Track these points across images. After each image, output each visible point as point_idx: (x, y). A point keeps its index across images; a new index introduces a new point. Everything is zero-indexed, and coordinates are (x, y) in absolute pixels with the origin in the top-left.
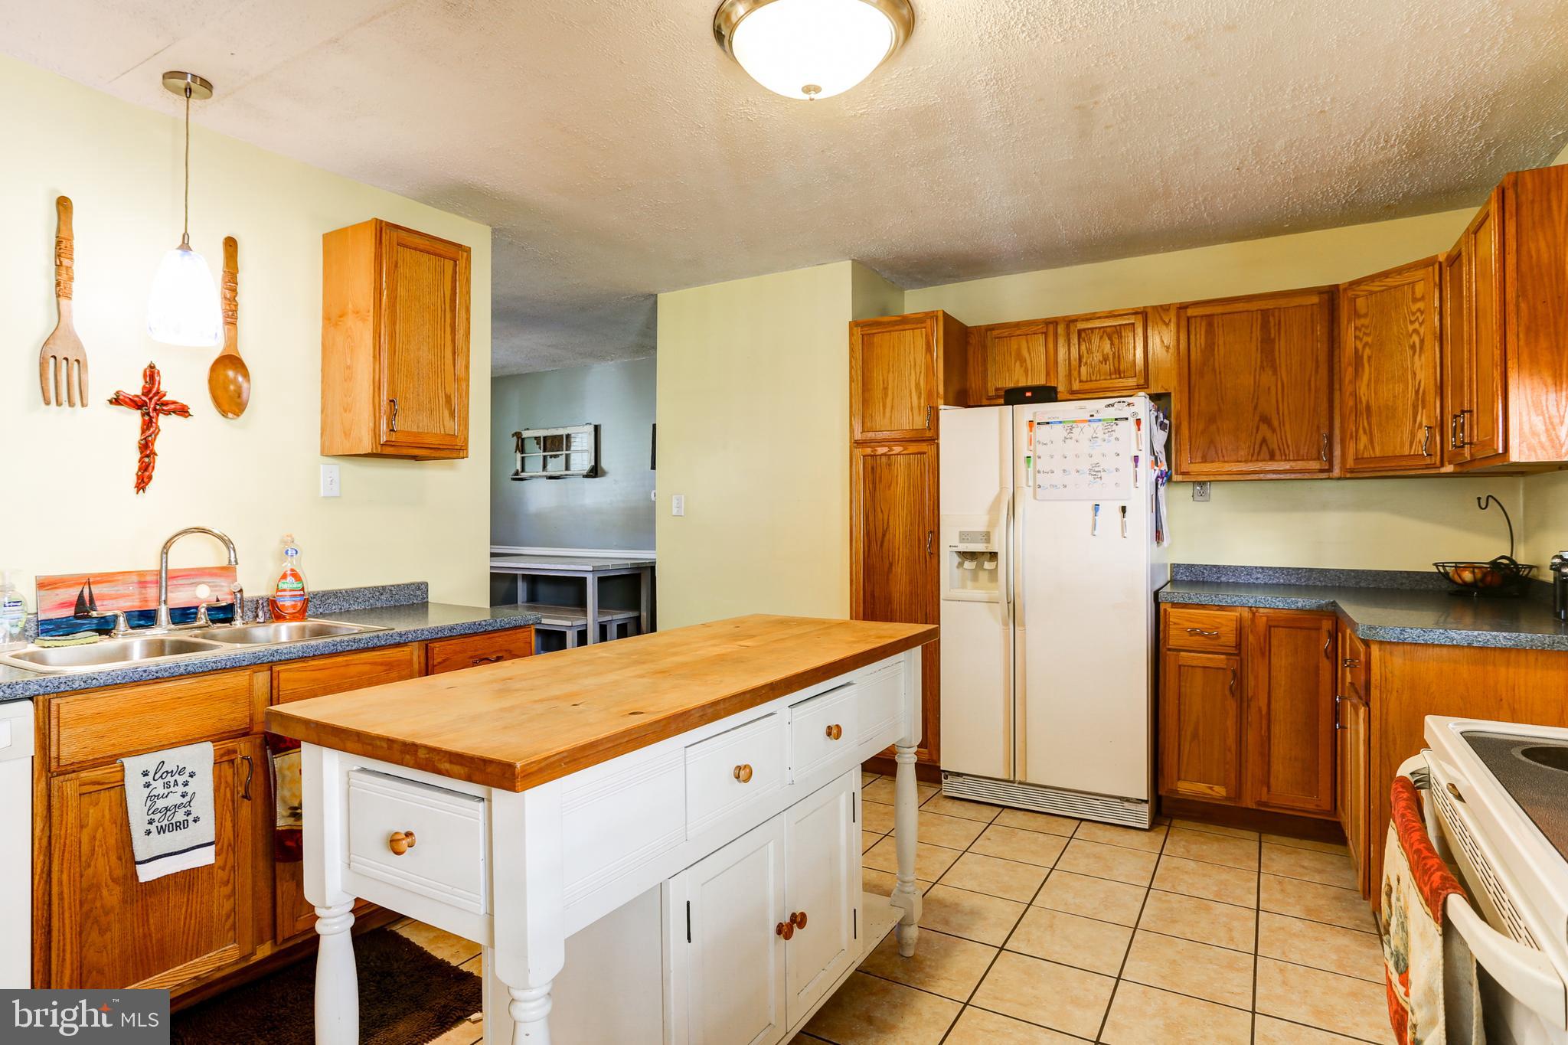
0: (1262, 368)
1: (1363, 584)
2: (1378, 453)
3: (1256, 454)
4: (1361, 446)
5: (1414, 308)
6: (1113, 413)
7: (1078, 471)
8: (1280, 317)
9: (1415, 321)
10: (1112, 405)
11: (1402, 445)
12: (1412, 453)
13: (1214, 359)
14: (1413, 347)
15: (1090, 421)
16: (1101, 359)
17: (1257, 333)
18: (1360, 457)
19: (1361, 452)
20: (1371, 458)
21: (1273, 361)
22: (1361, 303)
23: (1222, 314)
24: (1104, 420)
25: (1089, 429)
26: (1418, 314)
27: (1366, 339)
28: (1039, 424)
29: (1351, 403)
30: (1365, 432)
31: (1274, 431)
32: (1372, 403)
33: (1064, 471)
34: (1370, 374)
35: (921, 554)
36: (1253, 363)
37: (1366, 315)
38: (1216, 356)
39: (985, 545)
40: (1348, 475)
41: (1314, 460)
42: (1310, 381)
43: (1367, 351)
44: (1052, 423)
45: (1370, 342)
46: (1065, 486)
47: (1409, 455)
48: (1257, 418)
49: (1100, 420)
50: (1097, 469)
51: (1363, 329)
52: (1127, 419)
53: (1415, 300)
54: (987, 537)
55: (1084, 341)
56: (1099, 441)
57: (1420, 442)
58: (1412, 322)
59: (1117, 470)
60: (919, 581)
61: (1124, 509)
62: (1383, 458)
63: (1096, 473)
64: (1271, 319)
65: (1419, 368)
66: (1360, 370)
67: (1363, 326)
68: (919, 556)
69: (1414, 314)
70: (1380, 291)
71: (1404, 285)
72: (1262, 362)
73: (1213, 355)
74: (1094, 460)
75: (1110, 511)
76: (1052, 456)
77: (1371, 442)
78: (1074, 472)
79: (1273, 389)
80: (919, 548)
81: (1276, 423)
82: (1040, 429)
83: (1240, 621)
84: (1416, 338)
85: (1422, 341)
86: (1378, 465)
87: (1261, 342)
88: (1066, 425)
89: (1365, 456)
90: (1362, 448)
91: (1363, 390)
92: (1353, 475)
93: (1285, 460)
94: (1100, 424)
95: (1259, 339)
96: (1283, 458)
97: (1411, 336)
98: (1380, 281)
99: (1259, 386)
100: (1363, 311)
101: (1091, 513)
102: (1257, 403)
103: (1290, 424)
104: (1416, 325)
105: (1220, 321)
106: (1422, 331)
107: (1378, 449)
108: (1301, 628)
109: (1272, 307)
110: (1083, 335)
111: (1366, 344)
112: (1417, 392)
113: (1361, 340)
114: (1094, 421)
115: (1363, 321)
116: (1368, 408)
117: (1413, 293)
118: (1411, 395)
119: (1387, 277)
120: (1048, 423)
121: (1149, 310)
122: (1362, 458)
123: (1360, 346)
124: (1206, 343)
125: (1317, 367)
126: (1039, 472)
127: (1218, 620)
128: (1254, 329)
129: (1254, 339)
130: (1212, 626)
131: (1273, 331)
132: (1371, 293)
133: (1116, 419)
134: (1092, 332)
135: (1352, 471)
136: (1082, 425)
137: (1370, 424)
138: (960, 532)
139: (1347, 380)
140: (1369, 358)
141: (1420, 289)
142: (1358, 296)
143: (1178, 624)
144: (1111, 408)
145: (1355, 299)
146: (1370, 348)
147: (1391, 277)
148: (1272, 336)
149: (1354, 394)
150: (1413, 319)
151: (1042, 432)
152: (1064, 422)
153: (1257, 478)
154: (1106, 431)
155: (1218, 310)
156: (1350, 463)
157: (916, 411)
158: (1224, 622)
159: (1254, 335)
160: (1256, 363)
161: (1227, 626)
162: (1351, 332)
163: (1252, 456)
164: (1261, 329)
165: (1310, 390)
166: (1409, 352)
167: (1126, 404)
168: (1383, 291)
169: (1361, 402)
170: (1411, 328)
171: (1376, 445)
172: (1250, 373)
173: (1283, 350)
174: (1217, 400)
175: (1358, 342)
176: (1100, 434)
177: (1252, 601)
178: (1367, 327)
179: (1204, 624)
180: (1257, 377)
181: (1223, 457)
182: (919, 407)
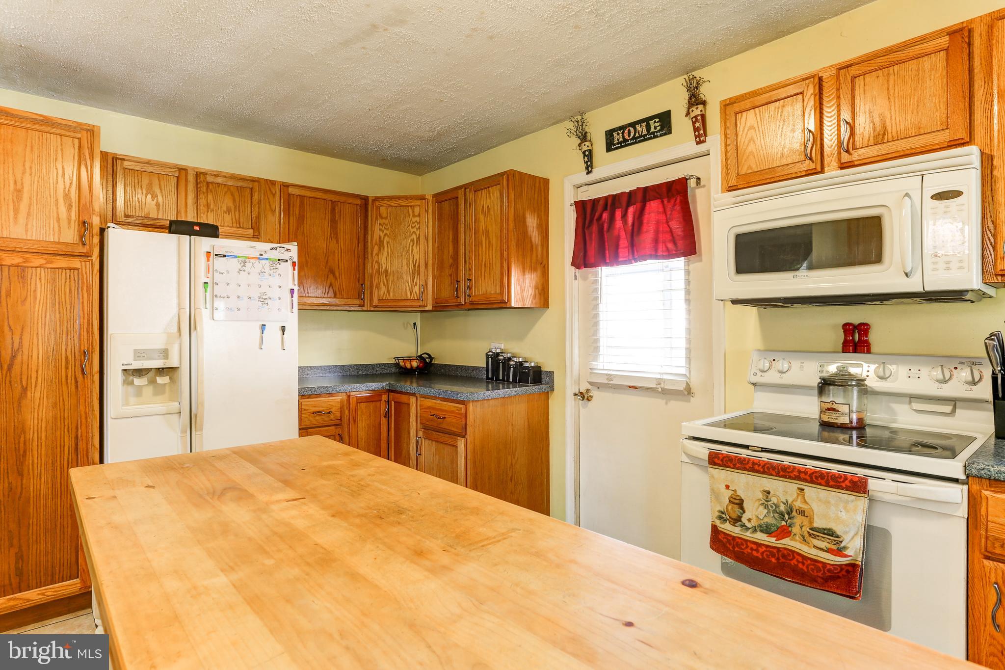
0: (331, 237)
1: (360, 373)
2: (392, 298)
3: (326, 293)
4: (382, 293)
5: (414, 219)
6: (276, 255)
7: (249, 298)
8: (341, 208)
9: (414, 227)
10: (275, 249)
11: (406, 294)
12: (411, 298)
13: (304, 226)
14: (413, 241)
15: (259, 258)
16: (225, 210)
17: (329, 215)
18: (381, 299)
19: (382, 296)
20: (387, 300)
21: (336, 234)
22: (383, 210)
23: (310, 197)
24: (270, 259)
25: (259, 265)
26: (416, 224)
27: (385, 231)
28: (216, 255)
29: (376, 267)
30: (384, 285)
31: (336, 279)
32: (389, 269)
33: (238, 297)
34: (388, 252)
35: (69, 375)
36: (326, 233)
37: (386, 218)
38: (305, 225)
39: (163, 361)
40: (372, 309)
41: (356, 299)
42: (354, 251)
43: (386, 239)
44: (228, 256)
45: (388, 234)
46: (239, 310)
47: (410, 300)
48: (327, 270)
49: (267, 259)
50: (264, 297)
51: (384, 226)
52: (287, 261)
53: (414, 216)
54: (165, 353)
55: (211, 191)
56: (266, 275)
57: (416, 292)
58: (412, 227)
59: (280, 298)
60: (66, 403)
61: (283, 329)
62: (395, 300)
63: (264, 300)
64: (336, 208)
65: (416, 252)
66: (382, 249)
67: (384, 223)
68: (67, 377)
69: (414, 223)
70: (395, 206)
71: (408, 206)
72: (331, 234)
73: (303, 223)
74: (262, 290)
75: (273, 331)
76: (228, 284)
77: (388, 291)
78: (246, 299)
79: (336, 252)
80: (67, 368)
81: (337, 274)
82: (218, 260)
83: (342, 401)
84: (414, 237)
85: (418, 238)
86: (392, 304)
87: (331, 221)
88: (241, 259)
89: (384, 298)
90: (382, 294)
91: (383, 260)
92: (376, 309)
93: (342, 298)
94: (267, 262)
95: (330, 219)
96: (341, 297)
97: (412, 235)
98: (396, 201)
99: (329, 249)
100: (384, 215)
101: (259, 331)
102: (328, 260)
103: (345, 275)
104: (415, 230)
105: (308, 202)
106: (418, 233)
107: (392, 295)
108: (372, 402)
109: (337, 200)
110: (211, 187)
111: (386, 234)
112: (415, 266)
113: (383, 232)
114: (263, 259)
115: (384, 221)
116: (386, 271)
117: (413, 212)
118: (411, 267)
119: (399, 200)
120: (225, 256)
121: (261, 181)
122: (383, 300)
123: (382, 235)
124: (299, 215)
125: (359, 243)
126: (216, 296)
127: (330, 403)
128: (327, 212)
129: (327, 218)
130: (327, 408)
131: (337, 216)
132: (390, 206)
133: (279, 260)
134: (219, 186)
135: (376, 307)
136: (253, 261)
137: (387, 281)
138: (135, 350)
139: (375, 253)
140: (388, 243)
141: (417, 210)
142: (382, 206)
143: (307, 410)
144: (274, 251)
145: (380, 207)
146: (388, 237)
147: (402, 200)
148: (337, 219)
149: (378, 262)
150: (413, 226)
151: (219, 263)
152: (239, 257)
153: (326, 309)
154: (272, 268)
155: (308, 193)
156: (375, 302)
157: (64, 224)
158: (334, 404)
159: (327, 214)
160: (327, 234)
161: (336, 406)
162: (377, 225)
163: (324, 294)
164: (331, 213)
165: (354, 256)
166: (411, 243)
167: (285, 249)
168: (396, 207)
169: (382, 267)
170: (412, 230)
171: (391, 292)
172: (324, 240)
173: (342, 229)
174: (305, 255)
175: (381, 233)
176: (267, 270)
177: (350, 388)
178: (386, 225)
179: (322, 407)
180: (328, 243)
181: (308, 293)
182: (69, 220)
